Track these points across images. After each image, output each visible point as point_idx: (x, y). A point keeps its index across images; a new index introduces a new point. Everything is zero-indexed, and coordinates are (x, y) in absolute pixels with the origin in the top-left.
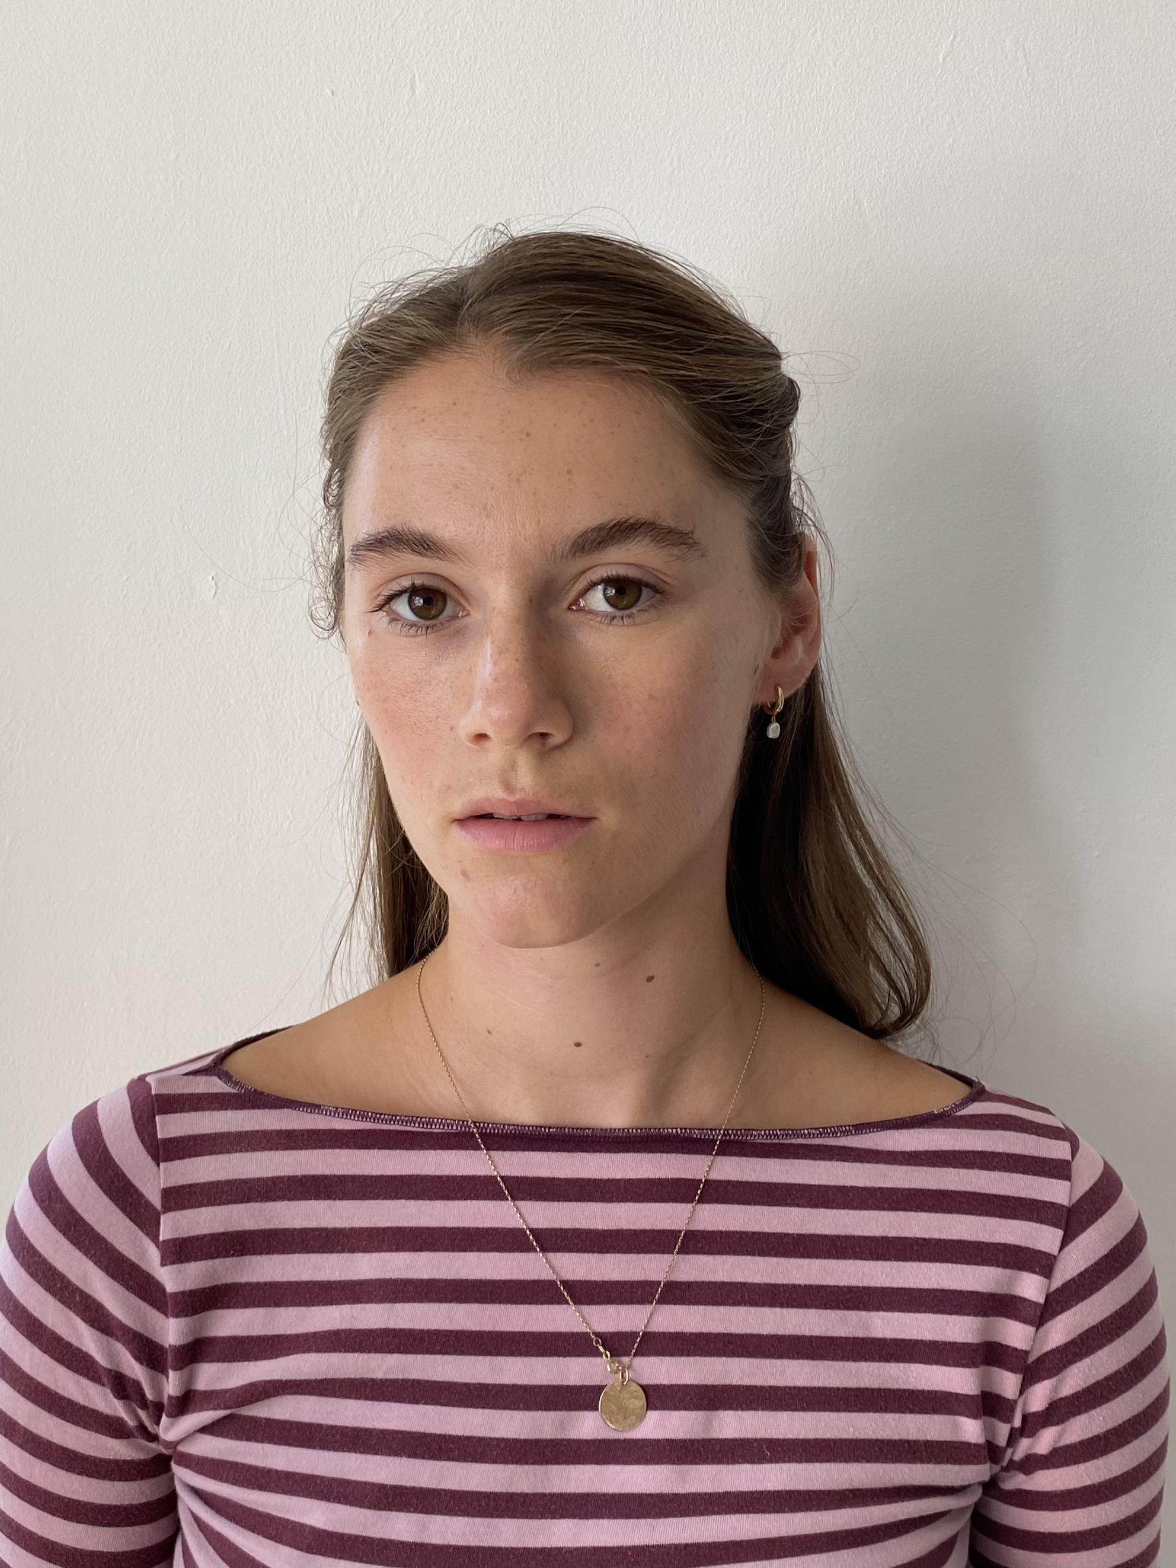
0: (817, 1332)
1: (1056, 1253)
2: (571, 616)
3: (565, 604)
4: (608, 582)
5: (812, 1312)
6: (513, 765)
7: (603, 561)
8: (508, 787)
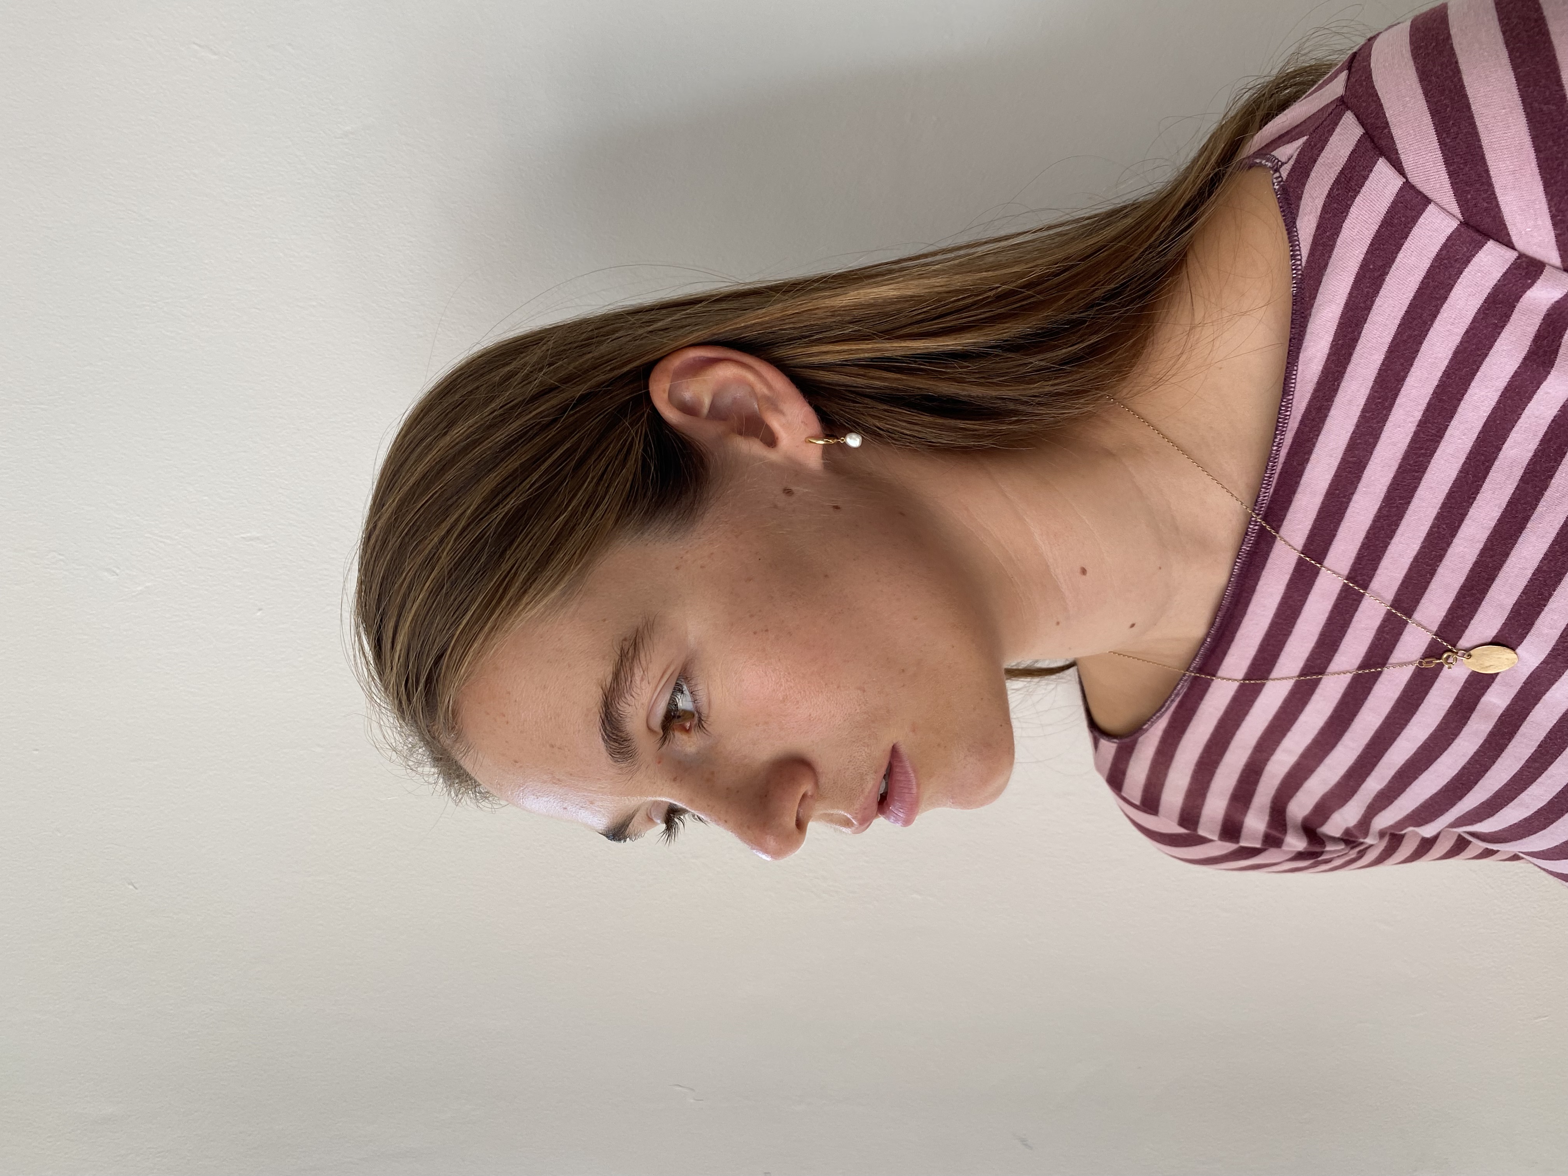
0: (1496, 513)
1: (1515, 255)
5: (1472, 512)
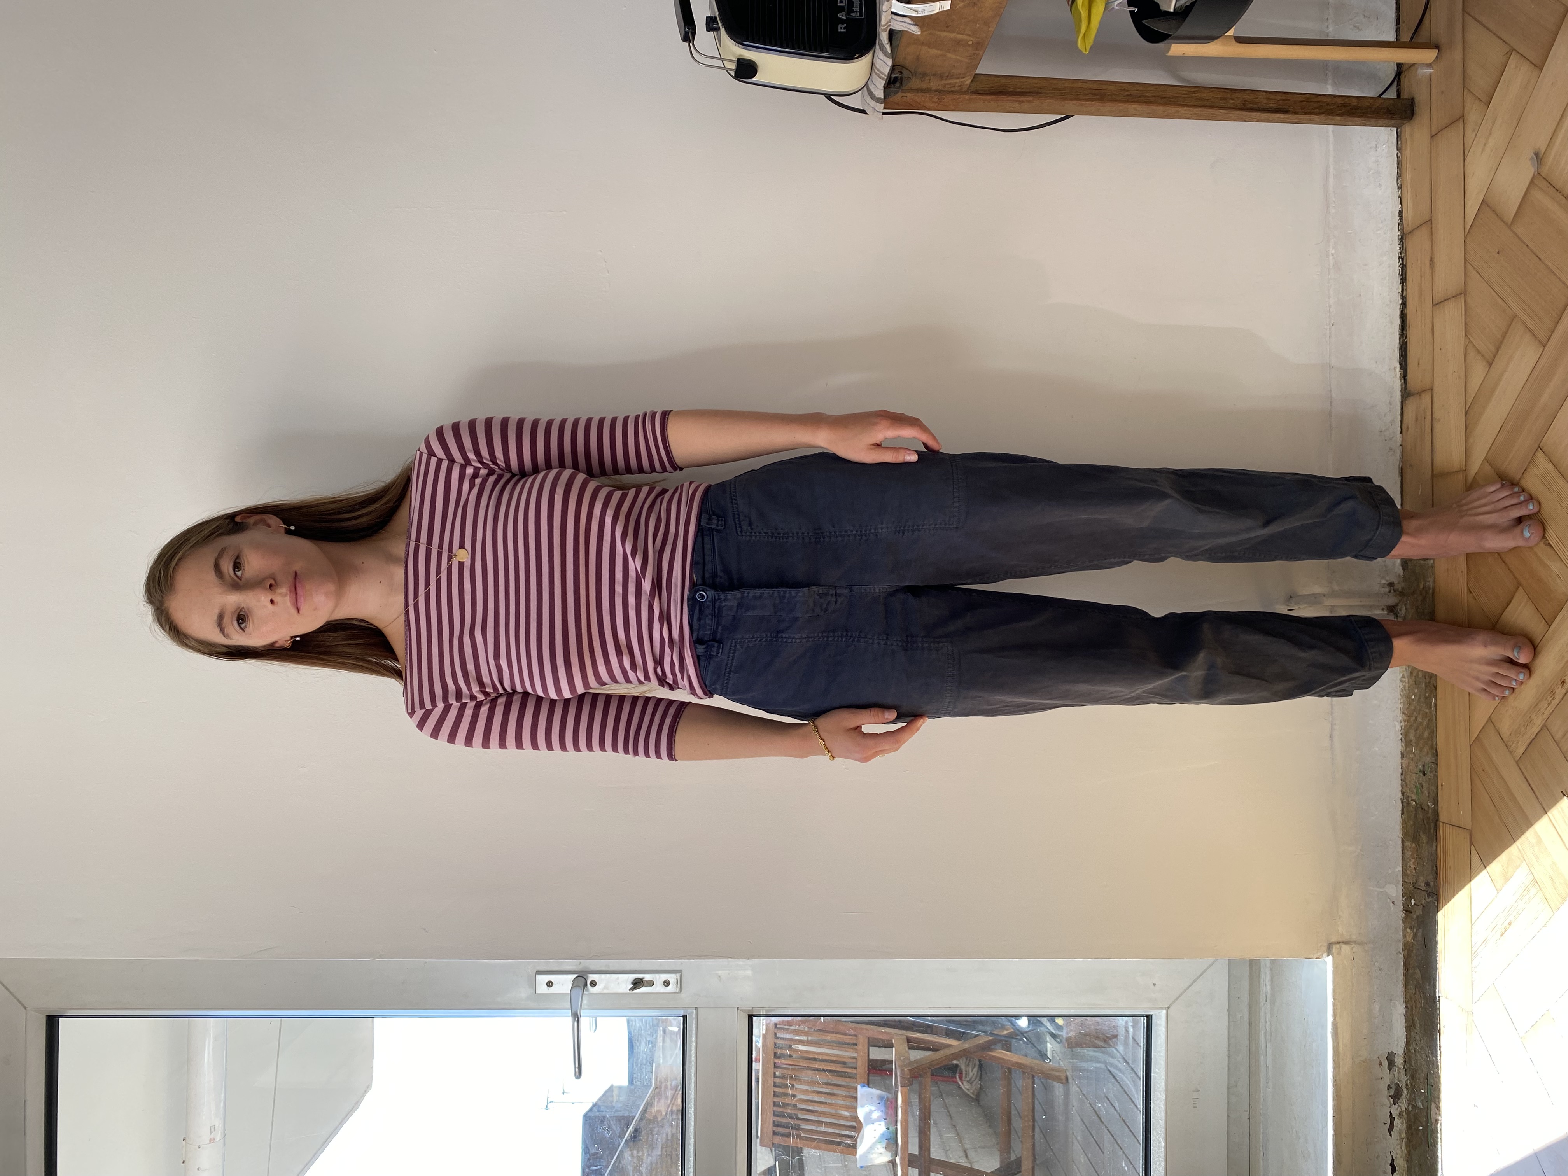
2: (243, 580)
3: (239, 581)
4: (234, 571)
6: (281, 594)
7: (227, 572)
8: (286, 595)
